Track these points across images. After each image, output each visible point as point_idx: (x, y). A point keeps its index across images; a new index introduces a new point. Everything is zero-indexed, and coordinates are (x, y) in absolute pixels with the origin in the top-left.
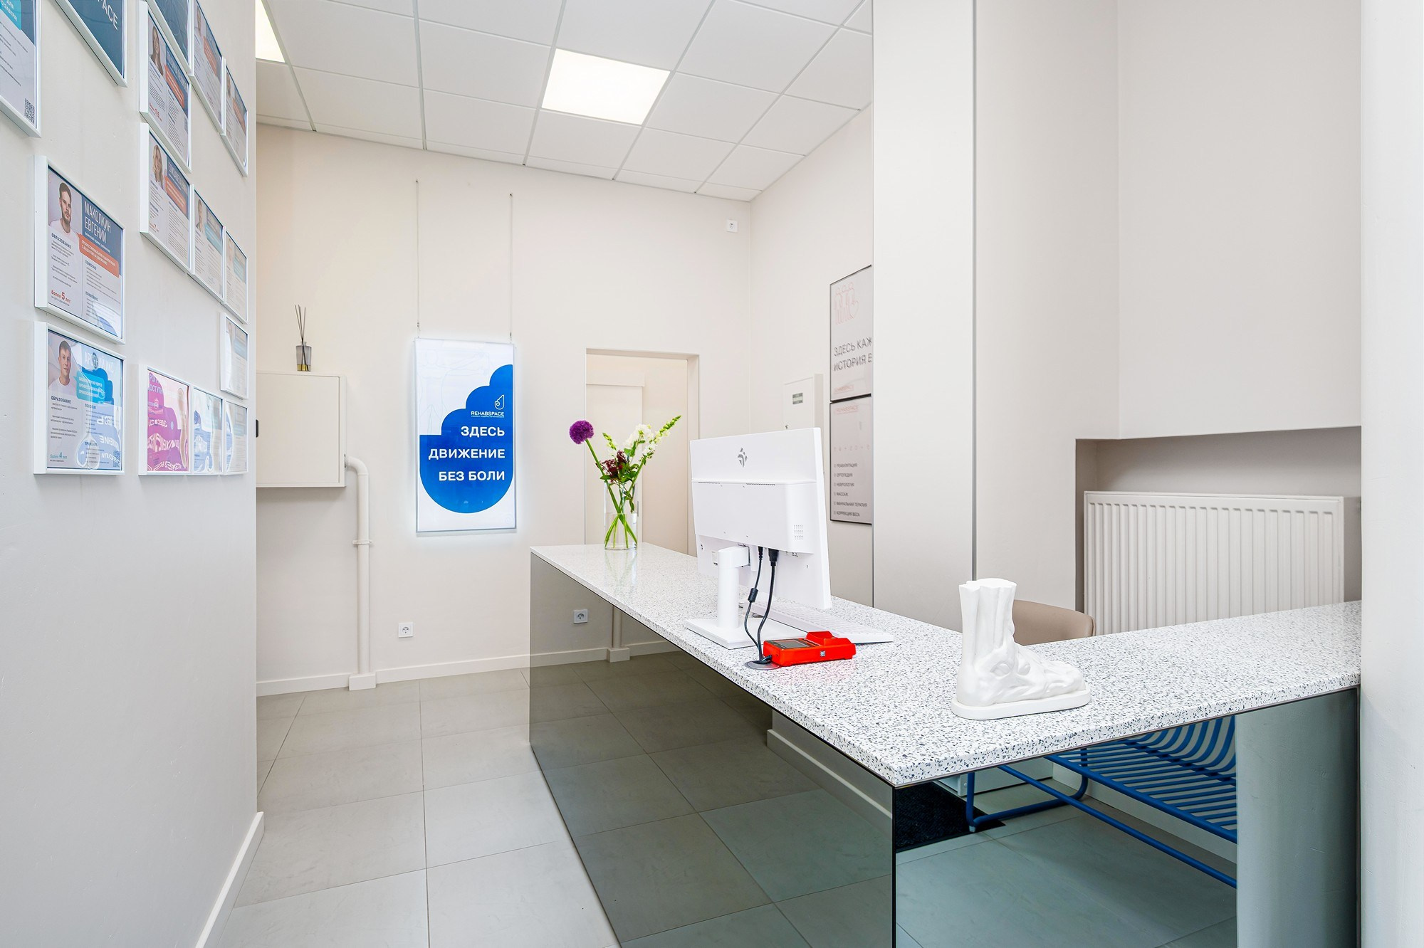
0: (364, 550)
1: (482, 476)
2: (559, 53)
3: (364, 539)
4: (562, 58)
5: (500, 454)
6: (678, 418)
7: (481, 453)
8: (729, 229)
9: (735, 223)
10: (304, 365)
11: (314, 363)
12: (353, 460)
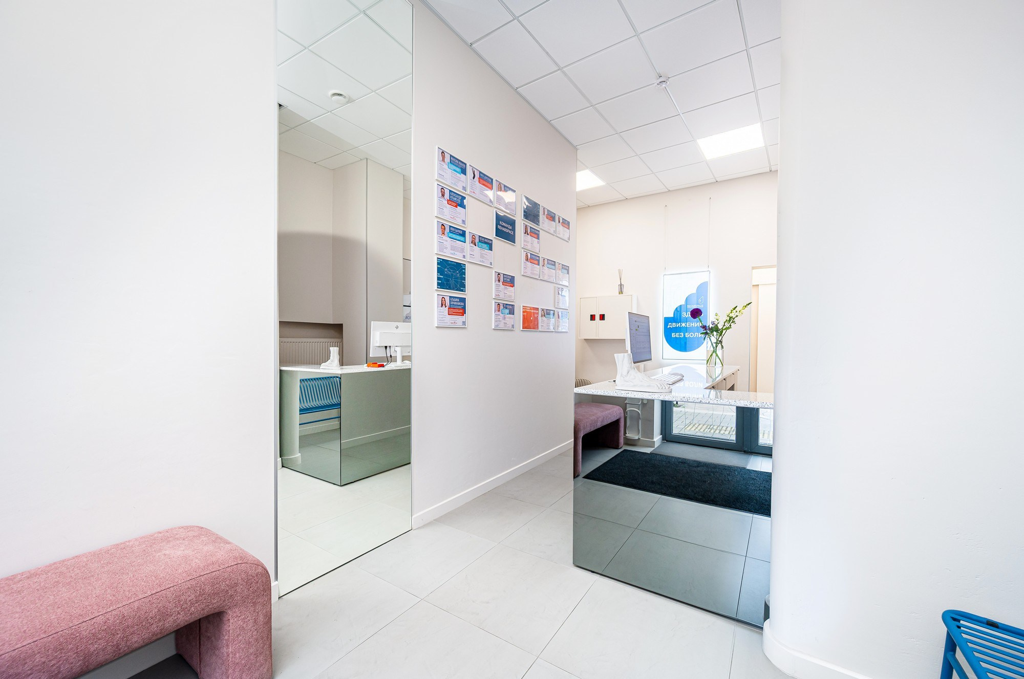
1: (692, 335)
2: (699, 141)
6: (750, 303)
7: (691, 325)
10: (621, 292)
11: (625, 290)
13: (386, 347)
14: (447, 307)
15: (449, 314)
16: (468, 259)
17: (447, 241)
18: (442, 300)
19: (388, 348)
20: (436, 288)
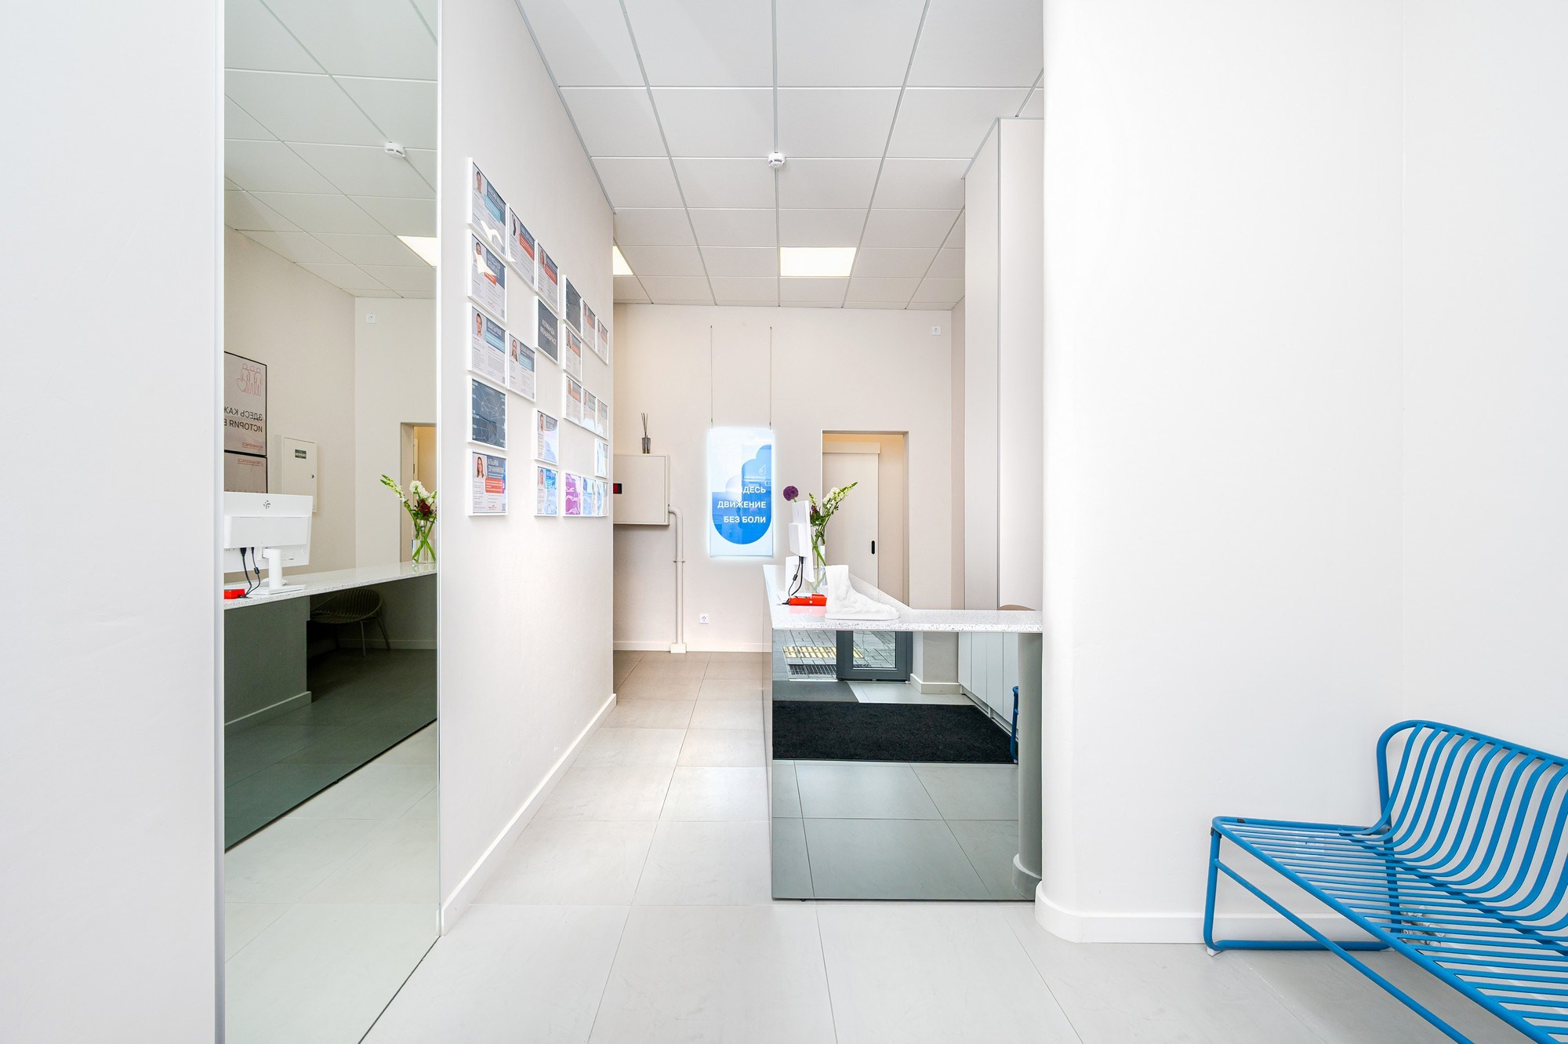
0: (680, 564)
1: (751, 519)
2: (783, 250)
3: (679, 559)
4: (785, 252)
5: (763, 505)
6: (855, 484)
7: (750, 504)
8: (934, 333)
9: (939, 328)
10: (646, 450)
11: (652, 447)
12: (672, 509)
13: (243, 551)
14: (485, 477)
15: (487, 491)
16: (507, 385)
17: (483, 347)
18: (478, 464)
19: (248, 553)
20: (471, 440)
